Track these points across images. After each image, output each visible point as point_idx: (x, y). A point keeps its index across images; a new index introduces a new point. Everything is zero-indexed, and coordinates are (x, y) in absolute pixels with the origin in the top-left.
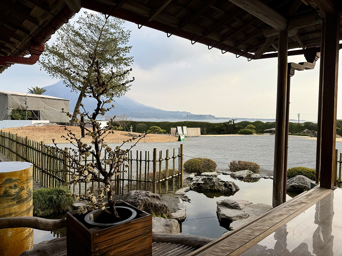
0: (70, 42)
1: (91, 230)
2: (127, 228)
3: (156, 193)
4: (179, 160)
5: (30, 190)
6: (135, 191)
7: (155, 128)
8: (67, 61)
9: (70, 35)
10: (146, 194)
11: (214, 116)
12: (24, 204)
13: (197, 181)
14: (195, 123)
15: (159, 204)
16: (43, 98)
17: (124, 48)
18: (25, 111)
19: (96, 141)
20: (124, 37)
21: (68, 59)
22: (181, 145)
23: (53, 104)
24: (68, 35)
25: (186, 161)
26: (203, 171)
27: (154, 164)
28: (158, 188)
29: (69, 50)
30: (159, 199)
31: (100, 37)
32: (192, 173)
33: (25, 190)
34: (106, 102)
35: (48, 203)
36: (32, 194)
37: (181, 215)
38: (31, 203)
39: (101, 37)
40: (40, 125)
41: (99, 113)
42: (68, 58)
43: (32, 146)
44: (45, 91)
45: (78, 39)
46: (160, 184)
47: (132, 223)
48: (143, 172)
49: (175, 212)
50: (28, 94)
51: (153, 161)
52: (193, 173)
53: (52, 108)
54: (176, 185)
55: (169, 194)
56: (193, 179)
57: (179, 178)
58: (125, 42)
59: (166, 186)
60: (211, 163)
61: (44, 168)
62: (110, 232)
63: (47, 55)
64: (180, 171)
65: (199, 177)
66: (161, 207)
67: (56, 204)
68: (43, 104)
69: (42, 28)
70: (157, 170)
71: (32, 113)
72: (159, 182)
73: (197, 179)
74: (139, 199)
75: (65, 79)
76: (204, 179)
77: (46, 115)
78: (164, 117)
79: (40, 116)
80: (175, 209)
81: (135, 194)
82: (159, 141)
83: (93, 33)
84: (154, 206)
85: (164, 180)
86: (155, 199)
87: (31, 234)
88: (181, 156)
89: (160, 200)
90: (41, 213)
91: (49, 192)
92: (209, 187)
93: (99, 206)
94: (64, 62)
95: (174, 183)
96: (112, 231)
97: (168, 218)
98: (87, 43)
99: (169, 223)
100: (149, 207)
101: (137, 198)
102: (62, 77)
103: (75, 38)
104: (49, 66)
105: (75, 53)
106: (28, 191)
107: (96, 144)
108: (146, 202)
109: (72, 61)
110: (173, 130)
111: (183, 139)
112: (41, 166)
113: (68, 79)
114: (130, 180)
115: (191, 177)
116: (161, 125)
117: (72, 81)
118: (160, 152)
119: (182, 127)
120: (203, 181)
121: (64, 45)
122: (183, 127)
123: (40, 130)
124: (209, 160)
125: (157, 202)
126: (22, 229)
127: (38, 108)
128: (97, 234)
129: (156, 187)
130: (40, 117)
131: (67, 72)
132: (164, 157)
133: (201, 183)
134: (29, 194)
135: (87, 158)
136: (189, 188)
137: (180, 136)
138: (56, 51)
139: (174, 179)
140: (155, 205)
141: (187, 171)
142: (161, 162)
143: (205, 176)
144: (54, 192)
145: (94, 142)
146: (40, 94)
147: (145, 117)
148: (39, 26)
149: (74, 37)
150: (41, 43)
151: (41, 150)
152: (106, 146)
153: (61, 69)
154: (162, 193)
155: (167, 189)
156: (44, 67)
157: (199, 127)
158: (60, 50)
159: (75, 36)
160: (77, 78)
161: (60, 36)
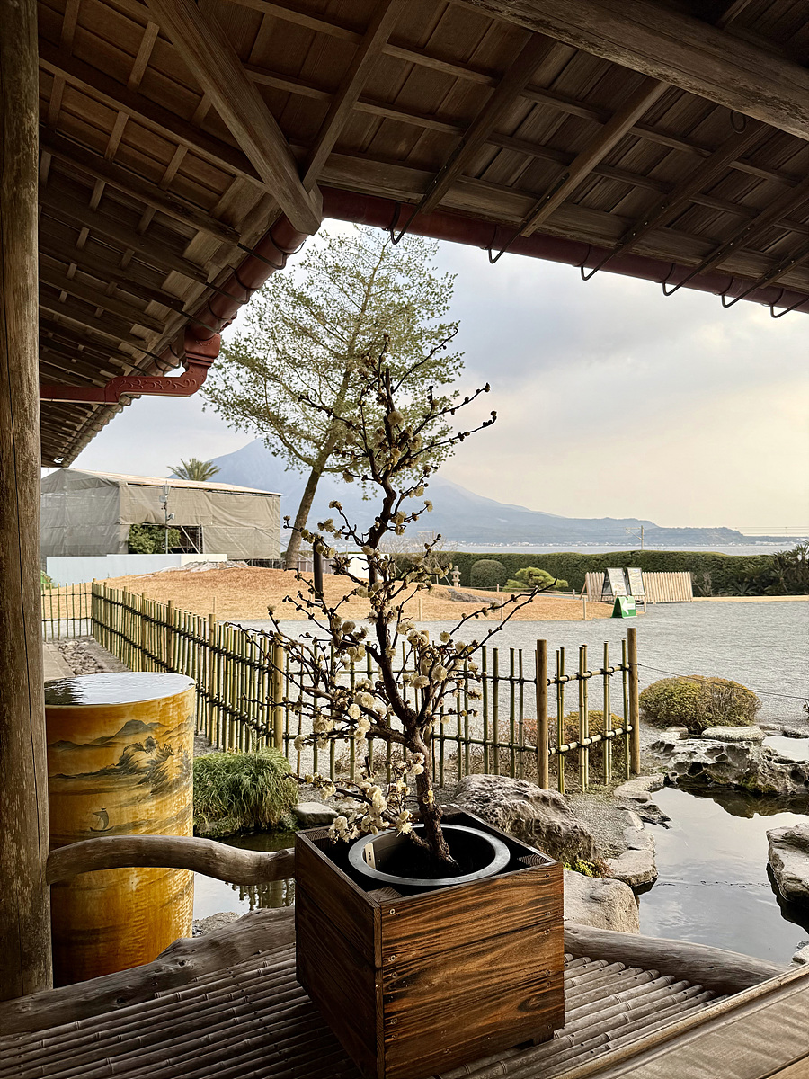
0: (281, 326)
1: (373, 897)
2: (483, 898)
3: (550, 787)
4: (624, 680)
5: (187, 757)
6: (481, 777)
7: (531, 575)
8: (274, 380)
9: (282, 306)
10: (518, 789)
11: (737, 533)
12: (170, 797)
13: (691, 757)
14: (669, 557)
15: (562, 827)
16: (210, 490)
17: (436, 330)
18: (162, 527)
19: (380, 614)
20: (437, 297)
21: (276, 376)
22: (631, 632)
23: (236, 508)
24: (277, 306)
25: (647, 686)
26: (709, 722)
27: (540, 694)
28: (555, 773)
29: (280, 350)
30: (563, 810)
31: (365, 304)
32: (668, 726)
33: (174, 757)
34: (408, 493)
35: (227, 797)
36: (191, 770)
37: (638, 869)
38: (189, 796)
39: (368, 304)
40: (203, 568)
41: (389, 528)
42: (277, 373)
43: (185, 629)
44: (214, 471)
45: (305, 316)
46: (562, 759)
47: (499, 886)
48: (504, 716)
49: (616, 856)
50: (172, 480)
51: (535, 682)
52: (674, 729)
53: (233, 519)
54: (615, 765)
55: (591, 795)
56: (676, 750)
57: (625, 742)
58: (439, 311)
59: (581, 766)
60: (739, 697)
61: (216, 692)
62: (429, 907)
63: (220, 367)
64: (628, 717)
65: (697, 742)
66: (568, 837)
67: (249, 802)
68: (211, 508)
69: (215, 288)
70: (551, 712)
71: (182, 534)
72: (558, 752)
73: (691, 748)
74: (496, 805)
75: (270, 433)
76: (715, 749)
77: (219, 539)
78: (559, 539)
79: (201, 541)
80: (615, 847)
81: (482, 786)
82: (549, 617)
83: (345, 292)
84: (545, 830)
85: (573, 745)
86: (550, 810)
87: (187, 887)
88: (629, 669)
89: (565, 813)
90: (208, 826)
91: (231, 765)
92: (736, 779)
93: (394, 819)
94: (265, 385)
95: (609, 759)
96: (437, 906)
97: (595, 876)
98: (327, 326)
99: (601, 892)
100: (531, 833)
101: (488, 801)
102: (262, 429)
103: (297, 311)
104: (225, 399)
105: (296, 356)
106: (182, 760)
107: (381, 623)
108: (518, 816)
109: (287, 382)
110: (593, 579)
111: (632, 612)
112: (207, 685)
113: (276, 432)
114: (462, 740)
115: (667, 742)
116: (549, 562)
117: (288, 440)
118: (558, 652)
119: (626, 571)
120: (712, 758)
121: (265, 336)
122: (629, 570)
123: (202, 580)
124: (730, 686)
125: (557, 819)
126: (166, 871)
127: (197, 519)
128: (392, 912)
129: (547, 770)
130: (201, 545)
131: (276, 413)
132: (571, 668)
133: (706, 765)
134: (183, 769)
135: (355, 667)
136: (663, 780)
137: (618, 600)
138: (244, 354)
139: (609, 746)
140: (548, 827)
141: (653, 722)
142: (562, 687)
143: (719, 738)
144: (243, 765)
145: (374, 617)
146: (203, 480)
147: (498, 540)
148: (207, 284)
149: (292, 311)
150: (210, 332)
151: (209, 640)
152: (410, 629)
153: (258, 405)
154: (568, 788)
155: (586, 777)
156: (213, 401)
157: (686, 570)
158: (256, 351)
159: (294, 307)
160: (302, 430)
161: (255, 312)
